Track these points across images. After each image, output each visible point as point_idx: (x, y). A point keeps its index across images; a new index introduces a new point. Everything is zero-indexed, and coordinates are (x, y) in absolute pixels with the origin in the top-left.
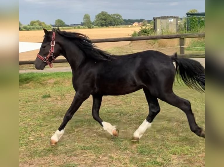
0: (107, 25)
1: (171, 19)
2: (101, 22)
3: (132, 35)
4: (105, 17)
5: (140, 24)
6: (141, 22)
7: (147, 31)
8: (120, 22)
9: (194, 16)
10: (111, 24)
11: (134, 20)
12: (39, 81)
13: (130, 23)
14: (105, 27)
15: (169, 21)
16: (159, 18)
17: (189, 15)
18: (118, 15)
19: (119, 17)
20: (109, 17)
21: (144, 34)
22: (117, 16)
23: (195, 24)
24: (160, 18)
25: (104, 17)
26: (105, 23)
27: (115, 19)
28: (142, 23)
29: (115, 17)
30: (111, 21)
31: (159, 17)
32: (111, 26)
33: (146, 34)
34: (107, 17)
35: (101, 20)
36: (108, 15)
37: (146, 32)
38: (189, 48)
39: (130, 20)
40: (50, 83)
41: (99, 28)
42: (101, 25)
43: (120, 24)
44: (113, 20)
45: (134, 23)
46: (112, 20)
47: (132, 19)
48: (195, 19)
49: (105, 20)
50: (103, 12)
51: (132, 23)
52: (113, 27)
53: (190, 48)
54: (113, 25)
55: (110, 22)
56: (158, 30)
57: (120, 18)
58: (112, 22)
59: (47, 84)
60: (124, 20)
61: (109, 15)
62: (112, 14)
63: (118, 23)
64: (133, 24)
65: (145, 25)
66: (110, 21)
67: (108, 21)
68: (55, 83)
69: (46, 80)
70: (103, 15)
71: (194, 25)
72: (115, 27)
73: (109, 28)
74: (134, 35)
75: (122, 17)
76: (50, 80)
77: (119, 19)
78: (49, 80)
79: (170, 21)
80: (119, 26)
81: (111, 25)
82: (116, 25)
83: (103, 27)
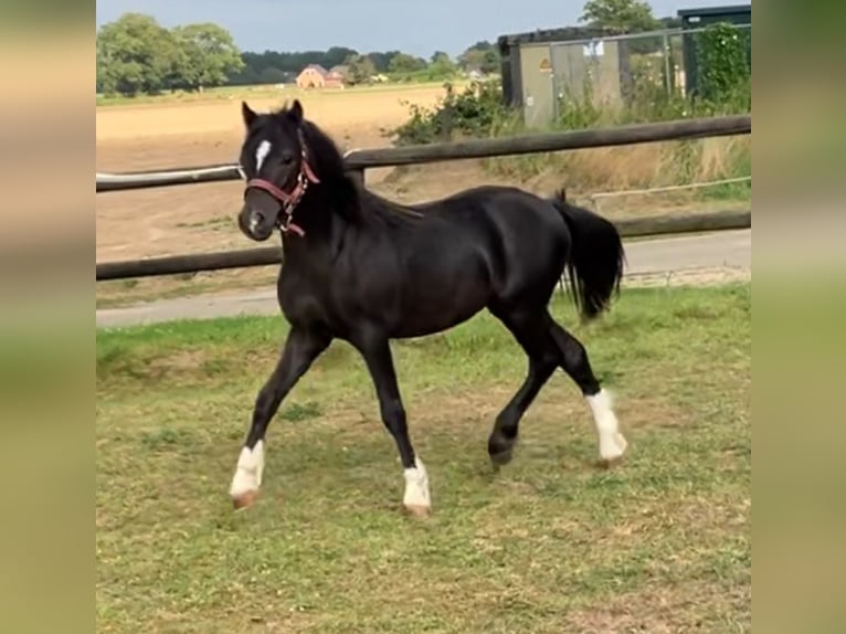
0: (150, 89)
1: (596, 43)
2: (122, 72)
3: (399, 131)
4: (141, 43)
5: (335, 75)
6: (335, 68)
7: (478, 109)
8: (224, 70)
9: (723, 24)
10: (174, 81)
11: (297, 56)
12: (123, 364)
13: (276, 71)
14: (141, 97)
15: (582, 51)
16: (531, 38)
17: (692, 20)
18: (210, 30)
19: (221, 40)
20: (163, 42)
21: (462, 125)
22: (206, 36)
23: (732, 63)
24: (537, 37)
25: (135, 42)
26: (144, 73)
27: (199, 54)
28: (344, 69)
29: (196, 40)
30: (174, 66)
31: (532, 35)
32: (179, 92)
33: (475, 122)
34: (151, 42)
35: (119, 60)
36: (155, 33)
37: (472, 114)
38: (726, 185)
39: (275, 54)
40: (180, 372)
41: (111, 104)
42: (121, 90)
43: (225, 79)
44: (186, 58)
45: (298, 71)
46: (180, 56)
47: (286, 51)
48: (729, 35)
49: (141, 59)
50: (130, 16)
51: (286, 74)
52: (187, 95)
53: (732, 186)
54: (189, 87)
55: (170, 72)
56: (529, 101)
57: (224, 46)
58: (180, 70)
59: (169, 374)
60: (247, 57)
61: (164, 33)
62: (178, 28)
63: (213, 72)
64: (299, 79)
65: (358, 82)
66: (169, 65)
67: (160, 63)
68: (209, 370)
69: (155, 358)
70: (132, 33)
71: (725, 70)
72: (195, 95)
73: (164, 101)
74: (411, 132)
75: (234, 43)
76: (177, 355)
77: (221, 51)
78: (173, 357)
79: (587, 51)
80: (219, 91)
81: (174, 87)
82: (207, 85)
83: (132, 96)
